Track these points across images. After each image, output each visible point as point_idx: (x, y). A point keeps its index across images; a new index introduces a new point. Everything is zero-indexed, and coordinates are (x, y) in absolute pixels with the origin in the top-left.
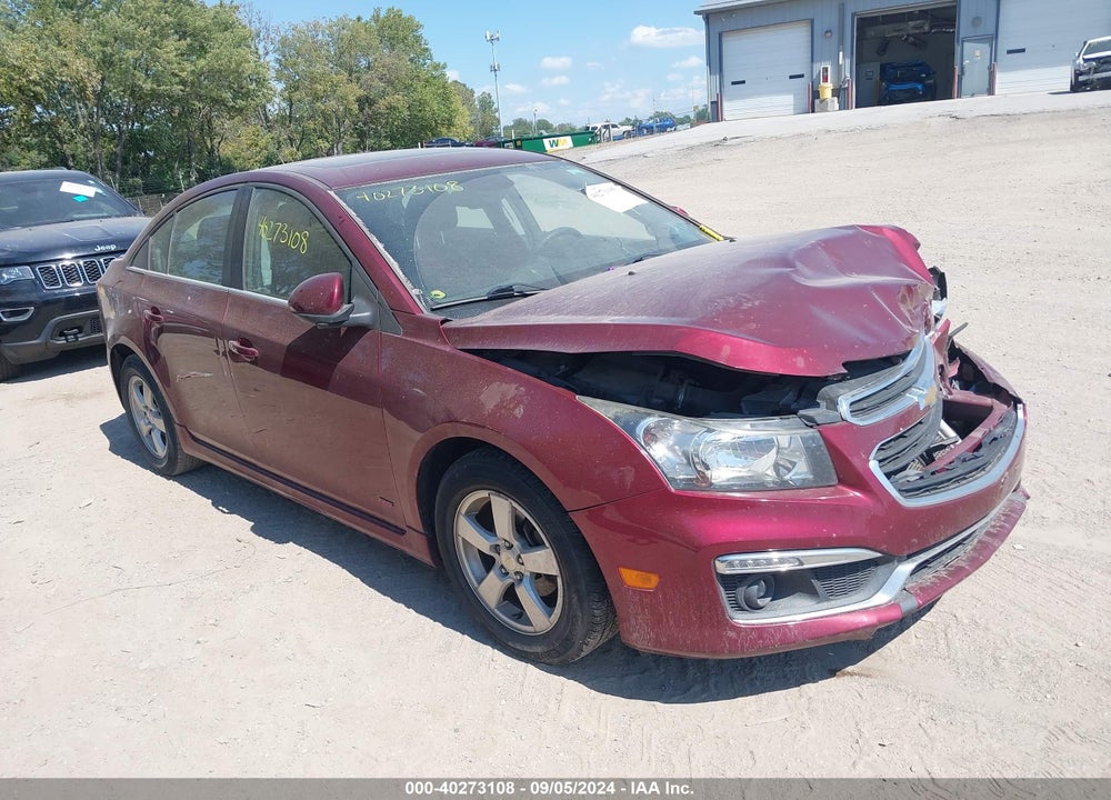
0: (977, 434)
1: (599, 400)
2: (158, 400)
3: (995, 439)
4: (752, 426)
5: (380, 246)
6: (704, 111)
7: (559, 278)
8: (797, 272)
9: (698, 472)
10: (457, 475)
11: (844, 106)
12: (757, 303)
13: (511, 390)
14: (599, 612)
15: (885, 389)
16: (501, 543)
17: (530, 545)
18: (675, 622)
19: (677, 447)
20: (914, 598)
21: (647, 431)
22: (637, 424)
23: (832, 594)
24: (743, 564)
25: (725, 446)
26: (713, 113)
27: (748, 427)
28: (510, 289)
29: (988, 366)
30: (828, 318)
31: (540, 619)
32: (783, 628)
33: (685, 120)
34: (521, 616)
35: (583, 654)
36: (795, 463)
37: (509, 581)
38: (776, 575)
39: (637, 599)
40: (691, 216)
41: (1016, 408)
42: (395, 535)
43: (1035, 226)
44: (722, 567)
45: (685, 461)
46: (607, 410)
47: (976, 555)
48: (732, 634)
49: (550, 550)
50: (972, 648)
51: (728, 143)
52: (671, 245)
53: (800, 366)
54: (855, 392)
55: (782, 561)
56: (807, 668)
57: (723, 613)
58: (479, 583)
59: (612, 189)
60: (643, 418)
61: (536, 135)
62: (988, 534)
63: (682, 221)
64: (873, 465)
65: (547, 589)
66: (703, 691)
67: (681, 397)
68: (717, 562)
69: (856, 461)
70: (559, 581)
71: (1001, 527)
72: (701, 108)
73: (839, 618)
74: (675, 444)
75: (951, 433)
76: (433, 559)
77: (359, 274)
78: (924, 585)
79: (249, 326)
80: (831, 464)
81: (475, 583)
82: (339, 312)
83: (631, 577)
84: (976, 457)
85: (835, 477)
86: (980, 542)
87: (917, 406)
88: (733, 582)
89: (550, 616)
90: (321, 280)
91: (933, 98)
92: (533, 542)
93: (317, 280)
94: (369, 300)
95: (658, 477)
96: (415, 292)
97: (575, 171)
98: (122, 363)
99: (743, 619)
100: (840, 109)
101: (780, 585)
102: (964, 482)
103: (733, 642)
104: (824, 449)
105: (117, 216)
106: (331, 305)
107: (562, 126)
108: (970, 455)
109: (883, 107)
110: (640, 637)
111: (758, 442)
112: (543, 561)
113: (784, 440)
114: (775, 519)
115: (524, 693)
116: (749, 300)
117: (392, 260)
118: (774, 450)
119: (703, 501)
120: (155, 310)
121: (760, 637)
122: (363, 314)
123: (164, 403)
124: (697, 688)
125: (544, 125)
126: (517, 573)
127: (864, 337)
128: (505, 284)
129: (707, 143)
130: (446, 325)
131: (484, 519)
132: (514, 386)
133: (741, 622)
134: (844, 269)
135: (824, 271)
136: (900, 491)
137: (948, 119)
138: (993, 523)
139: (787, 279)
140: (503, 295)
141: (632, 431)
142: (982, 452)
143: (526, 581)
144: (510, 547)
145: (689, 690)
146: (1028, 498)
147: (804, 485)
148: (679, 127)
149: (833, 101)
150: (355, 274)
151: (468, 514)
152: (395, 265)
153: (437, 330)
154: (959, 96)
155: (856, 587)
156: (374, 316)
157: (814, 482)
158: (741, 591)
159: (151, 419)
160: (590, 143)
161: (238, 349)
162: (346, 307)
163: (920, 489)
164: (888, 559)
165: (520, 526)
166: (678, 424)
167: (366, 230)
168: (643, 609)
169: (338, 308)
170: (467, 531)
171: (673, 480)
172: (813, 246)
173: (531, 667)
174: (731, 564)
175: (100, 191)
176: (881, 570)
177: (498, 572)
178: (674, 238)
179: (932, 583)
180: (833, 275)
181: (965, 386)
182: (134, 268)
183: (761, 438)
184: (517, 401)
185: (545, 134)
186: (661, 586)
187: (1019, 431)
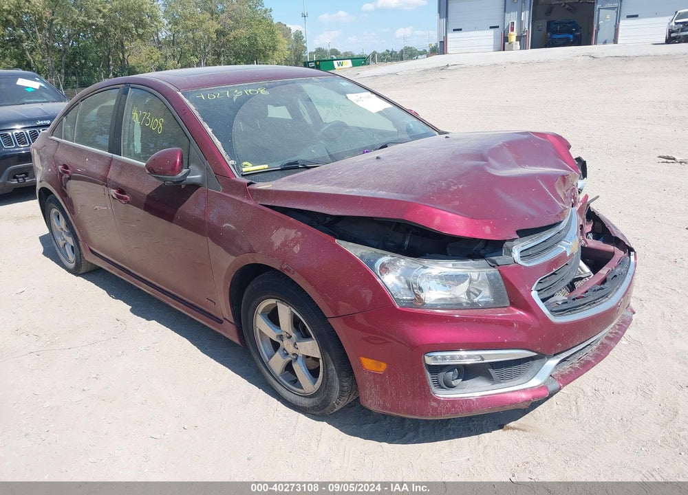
0: (604, 272)
1: (351, 244)
2: (69, 225)
3: (615, 276)
4: (453, 265)
5: (209, 130)
6: (436, 47)
7: (330, 156)
8: (489, 165)
9: (416, 294)
10: (255, 288)
11: (523, 47)
12: (460, 187)
13: (292, 233)
14: (347, 383)
15: (544, 241)
16: (284, 334)
17: (303, 337)
18: (397, 394)
19: (402, 278)
20: (557, 382)
21: (383, 266)
22: (375, 261)
23: (502, 379)
24: (444, 358)
25: (435, 277)
26: (441, 49)
27: (451, 265)
28: (296, 163)
29: (612, 224)
30: (508, 199)
31: (308, 385)
32: (467, 401)
33: (423, 53)
34: (295, 382)
35: (335, 410)
36: (481, 291)
37: (289, 359)
38: (465, 366)
39: (371, 378)
40: (422, 116)
41: (630, 255)
42: (217, 323)
43: (641, 128)
44: (429, 360)
45: (407, 287)
46: (356, 250)
47: (599, 352)
48: (434, 404)
49: (315, 341)
50: (594, 413)
51: (450, 68)
52: (406, 136)
53: (487, 233)
54: (524, 243)
55: (469, 357)
56: (484, 423)
57: (429, 390)
58: (270, 358)
59: (369, 97)
60: (381, 257)
61: (330, 58)
62: (607, 338)
63: (415, 120)
64: (534, 294)
65: (313, 365)
66: (414, 437)
67: (407, 242)
68: (426, 357)
69: (522, 291)
70: (321, 361)
71: (616, 333)
72: (433, 45)
73: (507, 394)
74: (400, 275)
75: (587, 270)
76: (240, 340)
77: (195, 149)
78: (564, 373)
79: (123, 181)
80: (506, 292)
81: (267, 358)
82: (180, 175)
83: (368, 364)
84: (602, 289)
85: (508, 301)
86: (602, 343)
87: (565, 253)
88: (435, 369)
89: (314, 384)
90: (169, 153)
91: (579, 44)
92: (306, 336)
93: (165, 152)
94: (200, 166)
95: (388, 297)
96: (231, 162)
97: (345, 84)
98: (46, 199)
99: (443, 394)
100: (521, 49)
101: (467, 372)
102: (594, 305)
103: (435, 409)
104: (501, 281)
105: (53, 102)
106: (174, 170)
107: (346, 54)
108: (599, 287)
109: (548, 49)
110: (372, 402)
111: (457, 276)
112: (310, 348)
113: (475, 275)
114: (466, 329)
115: (296, 435)
116: (455, 184)
117: (217, 141)
118: (468, 281)
119: (418, 316)
120: (66, 167)
121: (453, 406)
122: (196, 177)
123: (73, 227)
124: (411, 435)
125: (335, 52)
126: (294, 354)
127: (533, 213)
128: (293, 159)
129: (436, 68)
130: (251, 187)
131: (273, 317)
132: (293, 231)
133: (441, 396)
134: (521, 163)
135: (507, 164)
136: (551, 311)
137: (588, 58)
138: (611, 331)
139: (481, 169)
140: (291, 167)
141: (372, 265)
142: (607, 285)
143: (300, 360)
144: (290, 337)
145: (404, 436)
146: (634, 313)
147: (487, 306)
148: (419, 57)
149: (516, 44)
150: (192, 149)
151: (263, 313)
152: (218, 144)
153: (245, 189)
154: (595, 44)
155: (519, 374)
156: (203, 178)
157: (495, 303)
158: (441, 375)
159: (65, 236)
160: (363, 65)
161: (117, 196)
162: (185, 171)
163: (565, 310)
164: (542, 356)
165: (296, 323)
166: (404, 262)
167: (200, 119)
168: (375, 385)
169: (180, 171)
170: (262, 325)
171: (397, 300)
172: (501, 147)
173: (302, 416)
174: (435, 358)
175: (43, 85)
176: (536, 363)
177: (282, 353)
178: (409, 131)
179: (570, 372)
180: (512, 166)
181: (596, 237)
182: (53, 137)
183: (459, 273)
184: (295, 241)
185: (335, 58)
186: (388, 370)
187: (631, 270)
